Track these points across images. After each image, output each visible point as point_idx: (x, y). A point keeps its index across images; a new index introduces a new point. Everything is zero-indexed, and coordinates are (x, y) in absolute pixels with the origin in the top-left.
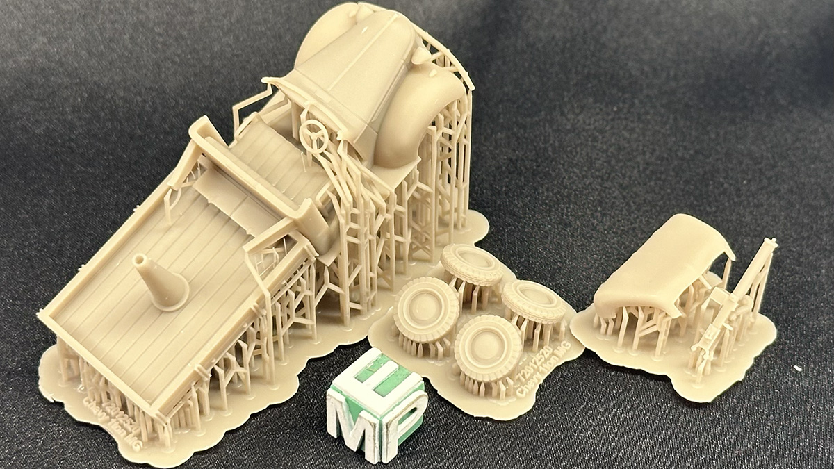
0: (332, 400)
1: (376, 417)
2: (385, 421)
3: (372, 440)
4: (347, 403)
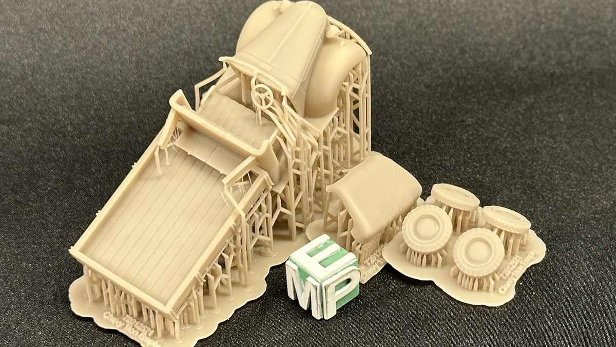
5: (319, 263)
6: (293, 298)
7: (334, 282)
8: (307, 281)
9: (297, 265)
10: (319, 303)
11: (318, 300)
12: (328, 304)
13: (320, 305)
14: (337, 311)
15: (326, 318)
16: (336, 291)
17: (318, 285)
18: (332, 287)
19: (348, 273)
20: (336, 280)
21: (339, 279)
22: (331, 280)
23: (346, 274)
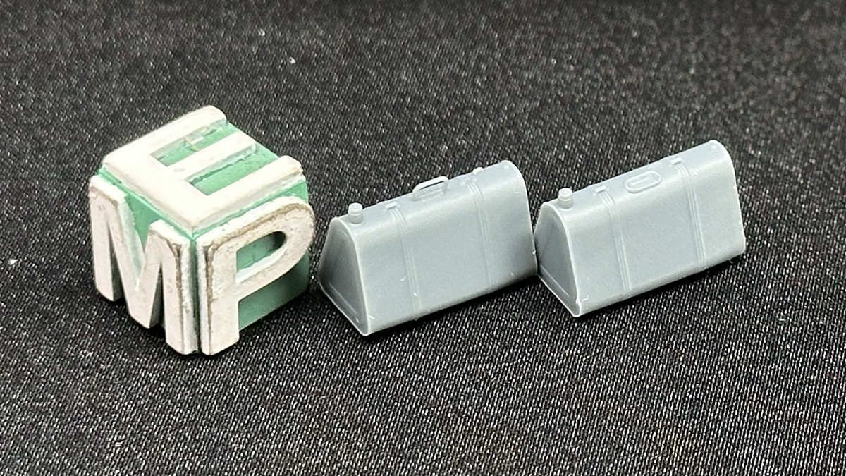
0: (100, 198)
1: (183, 233)
2: (202, 242)
3: (176, 290)
4: (130, 204)
5: (192, 183)
6: (109, 294)
7: (235, 237)
8: (153, 232)
9: (122, 189)
10: (188, 301)
11: (186, 293)
12: (213, 305)
13: (190, 308)
15: (206, 351)
17: (185, 244)
18: (227, 254)
19: (277, 216)
20: (239, 232)
21: (249, 229)
22: (224, 230)
23: (270, 216)
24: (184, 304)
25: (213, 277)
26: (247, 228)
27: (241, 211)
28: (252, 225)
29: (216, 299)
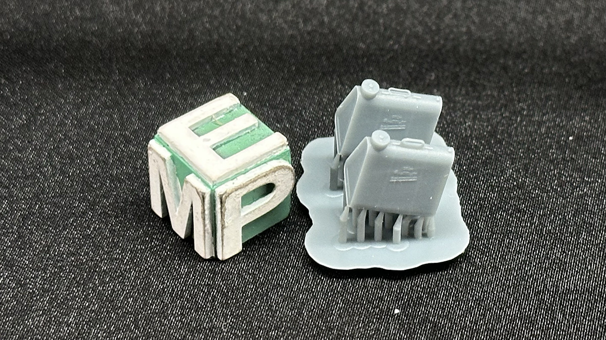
0: (154, 155)
1: (207, 185)
2: (219, 191)
3: (201, 220)
4: (173, 161)
5: (214, 149)
6: (159, 213)
7: (240, 188)
8: (187, 182)
9: (169, 150)
10: (209, 227)
11: (207, 222)
12: (225, 230)
13: (210, 231)
14: (243, 245)
15: (220, 257)
16: (242, 207)
17: (207, 192)
18: (235, 198)
19: (269, 173)
20: (244, 185)
21: (251, 183)
22: (233, 183)
23: (264, 174)
24: (206, 228)
25: (226, 213)
26: (248, 182)
27: (245, 170)
28: (252, 180)
29: (227, 227)
